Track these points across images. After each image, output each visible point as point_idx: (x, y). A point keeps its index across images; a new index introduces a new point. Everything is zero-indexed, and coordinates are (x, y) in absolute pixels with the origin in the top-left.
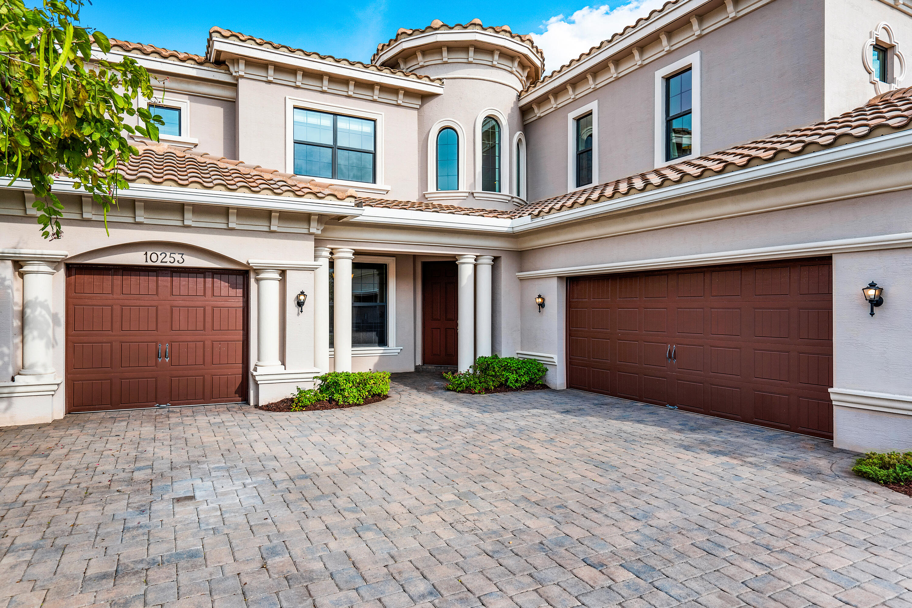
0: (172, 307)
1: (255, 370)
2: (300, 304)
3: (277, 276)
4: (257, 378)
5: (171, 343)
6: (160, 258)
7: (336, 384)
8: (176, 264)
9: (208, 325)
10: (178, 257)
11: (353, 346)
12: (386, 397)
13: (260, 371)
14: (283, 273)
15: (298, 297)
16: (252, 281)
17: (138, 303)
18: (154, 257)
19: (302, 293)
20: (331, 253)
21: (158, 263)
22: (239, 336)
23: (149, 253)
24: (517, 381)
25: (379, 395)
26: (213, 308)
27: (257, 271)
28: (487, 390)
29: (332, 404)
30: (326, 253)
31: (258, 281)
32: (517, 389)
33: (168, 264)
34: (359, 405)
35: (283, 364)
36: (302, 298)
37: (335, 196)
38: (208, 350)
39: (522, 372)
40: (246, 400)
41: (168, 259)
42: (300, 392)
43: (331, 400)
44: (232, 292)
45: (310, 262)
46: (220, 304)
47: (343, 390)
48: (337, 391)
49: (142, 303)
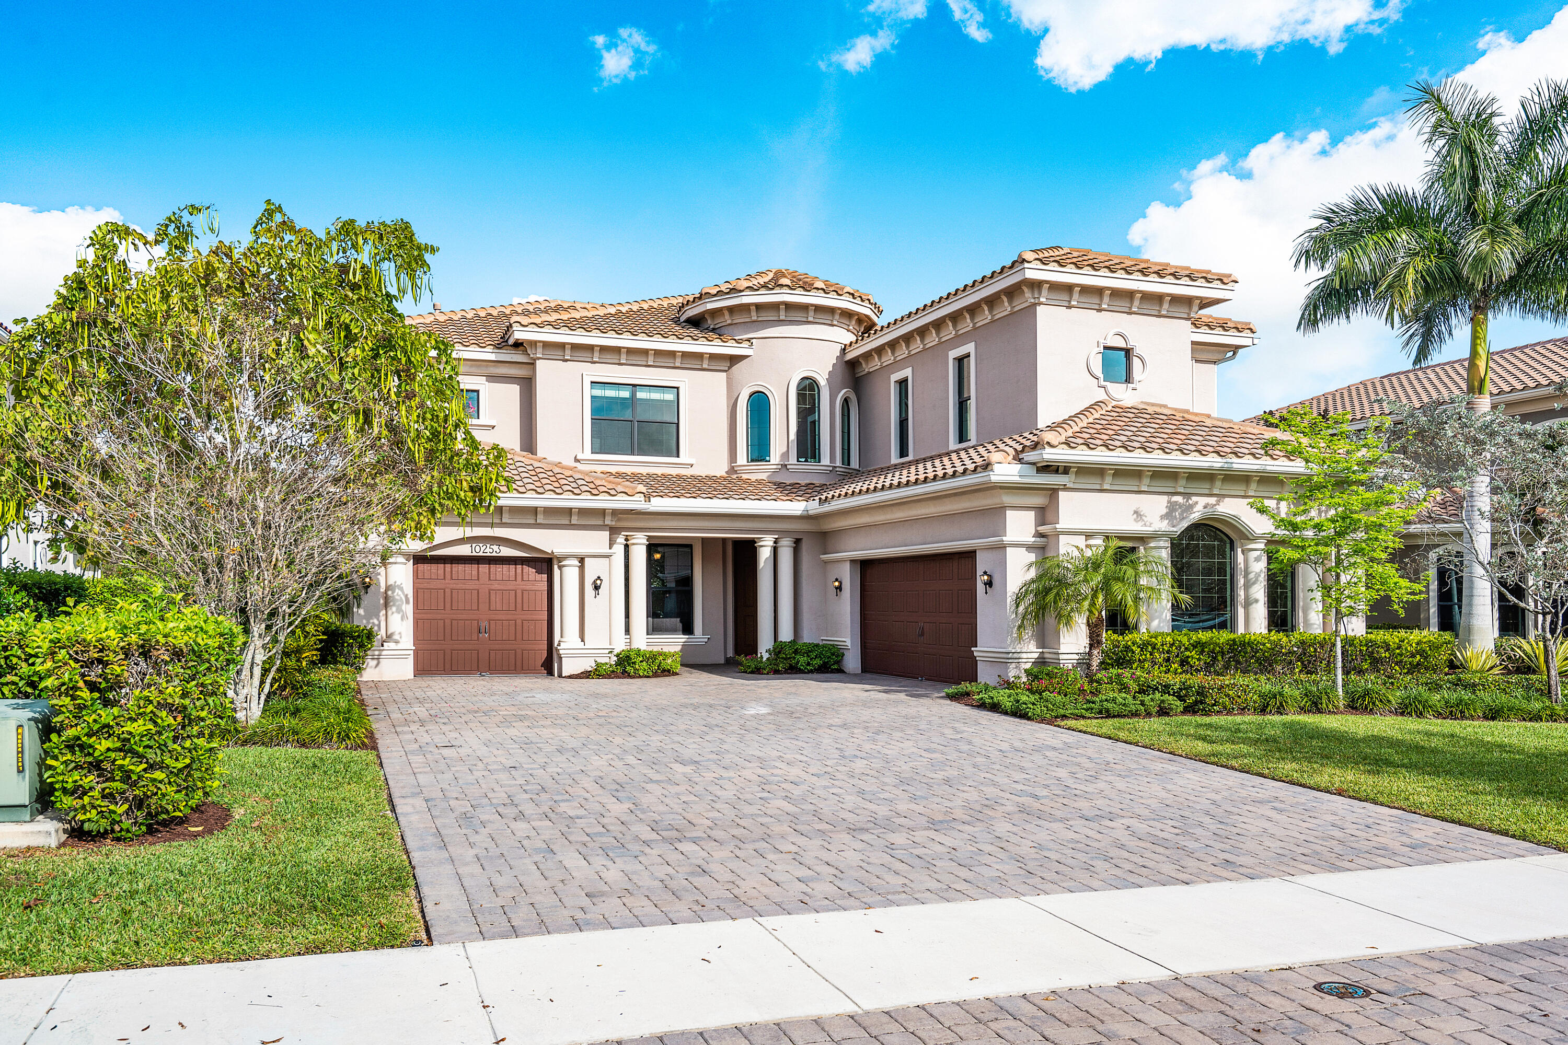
0: (490, 590)
1: (559, 645)
2: (597, 588)
3: (576, 562)
4: (561, 652)
5: (489, 621)
6: (483, 549)
7: (628, 657)
8: (494, 554)
9: (519, 606)
10: (495, 548)
11: (648, 634)
12: (677, 674)
13: (563, 645)
14: (582, 560)
15: (595, 582)
16: (556, 567)
17: (464, 587)
18: (478, 549)
19: (599, 578)
20: (627, 540)
21: (481, 554)
22: (545, 616)
23: (474, 545)
24: (808, 664)
25: (669, 671)
26: (523, 591)
27: (560, 559)
28: (776, 672)
29: (625, 675)
30: (621, 540)
31: (560, 568)
32: (811, 672)
33: (488, 554)
34: (648, 677)
35: (582, 641)
36: (599, 582)
37: (626, 493)
38: (519, 628)
39: (813, 655)
40: (550, 673)
41: (488, 550)
42: (598, 665)
43: (624, 672)
44: (539, 577)
45: (605, 550)
46: (528, 588)
47: (634, 663)
48: (629, 665)
49: (467, 587)
